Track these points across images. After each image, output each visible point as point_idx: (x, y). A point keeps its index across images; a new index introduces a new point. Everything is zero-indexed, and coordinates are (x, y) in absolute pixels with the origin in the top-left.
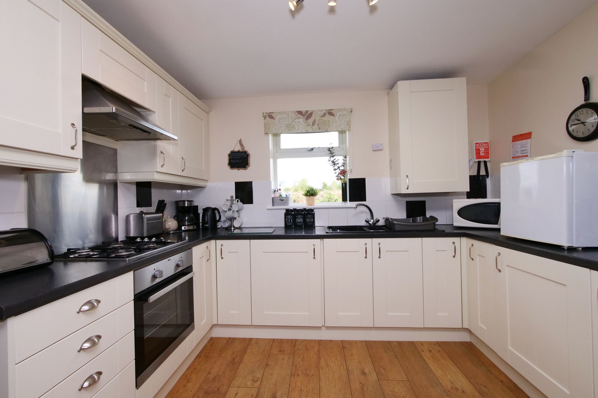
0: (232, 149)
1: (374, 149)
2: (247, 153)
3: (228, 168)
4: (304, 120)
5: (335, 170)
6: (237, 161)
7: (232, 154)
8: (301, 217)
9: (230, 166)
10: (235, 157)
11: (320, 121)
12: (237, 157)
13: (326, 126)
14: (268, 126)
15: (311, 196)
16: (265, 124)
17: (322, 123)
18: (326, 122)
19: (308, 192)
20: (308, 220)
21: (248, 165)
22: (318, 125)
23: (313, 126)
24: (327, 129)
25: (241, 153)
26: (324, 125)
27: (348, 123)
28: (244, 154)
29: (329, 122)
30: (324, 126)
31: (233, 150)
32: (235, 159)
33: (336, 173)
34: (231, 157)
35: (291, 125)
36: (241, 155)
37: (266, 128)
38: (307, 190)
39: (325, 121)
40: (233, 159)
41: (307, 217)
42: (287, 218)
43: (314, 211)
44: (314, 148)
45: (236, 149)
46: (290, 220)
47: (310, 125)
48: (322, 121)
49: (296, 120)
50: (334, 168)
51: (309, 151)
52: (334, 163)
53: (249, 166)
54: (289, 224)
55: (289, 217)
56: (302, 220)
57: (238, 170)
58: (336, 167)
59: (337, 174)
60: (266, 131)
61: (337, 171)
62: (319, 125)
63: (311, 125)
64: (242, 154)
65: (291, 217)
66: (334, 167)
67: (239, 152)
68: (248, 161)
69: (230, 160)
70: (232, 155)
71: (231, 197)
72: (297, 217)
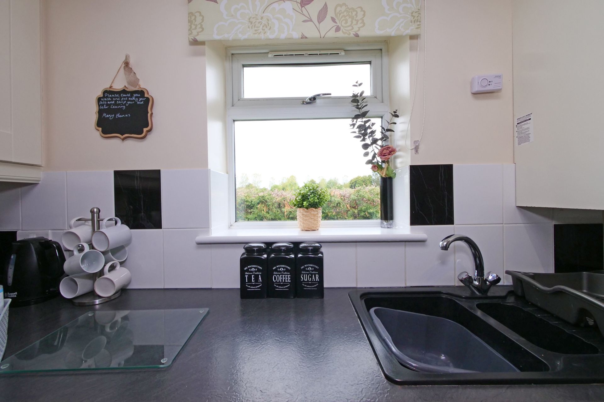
0: (106, 86)
1: (476, 89)
2: (146, 95)
3: (97, 134)
4: (298, 7)
5: (366, 146)
6: (118, 116)
7: (107, 97)
8: (287, 270)
9: (100, 129)
10: (115, 104)
11: (339, 9)
12: (119, 105)
13: (354, 22)
14: (199, 19)
15: (312, 207)
16: (191, 14)
17: (345, 14)
18: (354, 13)
19: (304, 197)
20: (305, 278)
21: (147, 126)
22: (333, 20)
23: (319, 22)
24: (359, 30)
25: (129, 95)
26: (349, 20)
27: (414, 17)
28: (138, 98)
29: (362, 13)
30: (349, 23)
31: (108, 86)
32: (115, 112)
33: (366, 154)
34: (103, 105)
35: (262, 18)
36: (131, 101)
37: (193, 27)
38: (302, 192)
39: (353, 9)
40: (109, 111)
41: (304, 270)
42: (247, 271)
43: (322, 250)
44: (319, 95)
45: (118, 86)
46: (256, 277)
47: (311, 20)
48: (344, 8)
49: (276, 5)
50: (364, 143)
51: (307, 103)
52: (364, 131)
53: (150, 130)
54: (253, 288)
55: (253, 268)
56: (287, 278)
57: (123, 139)
58: (368, 141)
59: (370, 157)
60: (195, 32)
61: (370, 150)
62: (337, 21)
63: (315, 19)
64: (131, 97)
65: (259, 270)
66: (364, 140)
67: (124, 91)
68: (149, 115)
69: (100, 112)
70: (107, 101)
71: (92, 212)
72: (276, 270)
